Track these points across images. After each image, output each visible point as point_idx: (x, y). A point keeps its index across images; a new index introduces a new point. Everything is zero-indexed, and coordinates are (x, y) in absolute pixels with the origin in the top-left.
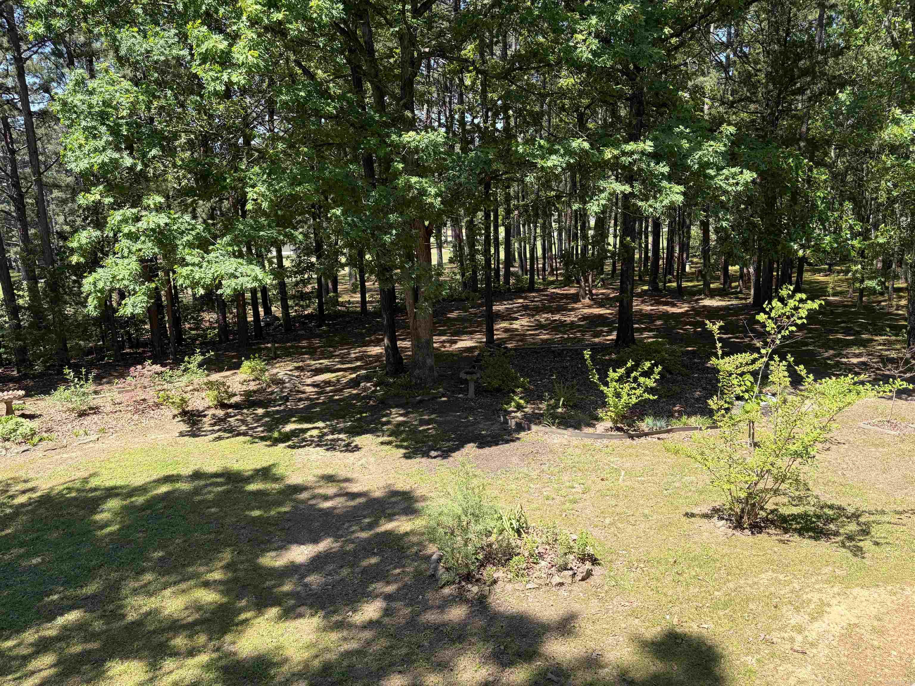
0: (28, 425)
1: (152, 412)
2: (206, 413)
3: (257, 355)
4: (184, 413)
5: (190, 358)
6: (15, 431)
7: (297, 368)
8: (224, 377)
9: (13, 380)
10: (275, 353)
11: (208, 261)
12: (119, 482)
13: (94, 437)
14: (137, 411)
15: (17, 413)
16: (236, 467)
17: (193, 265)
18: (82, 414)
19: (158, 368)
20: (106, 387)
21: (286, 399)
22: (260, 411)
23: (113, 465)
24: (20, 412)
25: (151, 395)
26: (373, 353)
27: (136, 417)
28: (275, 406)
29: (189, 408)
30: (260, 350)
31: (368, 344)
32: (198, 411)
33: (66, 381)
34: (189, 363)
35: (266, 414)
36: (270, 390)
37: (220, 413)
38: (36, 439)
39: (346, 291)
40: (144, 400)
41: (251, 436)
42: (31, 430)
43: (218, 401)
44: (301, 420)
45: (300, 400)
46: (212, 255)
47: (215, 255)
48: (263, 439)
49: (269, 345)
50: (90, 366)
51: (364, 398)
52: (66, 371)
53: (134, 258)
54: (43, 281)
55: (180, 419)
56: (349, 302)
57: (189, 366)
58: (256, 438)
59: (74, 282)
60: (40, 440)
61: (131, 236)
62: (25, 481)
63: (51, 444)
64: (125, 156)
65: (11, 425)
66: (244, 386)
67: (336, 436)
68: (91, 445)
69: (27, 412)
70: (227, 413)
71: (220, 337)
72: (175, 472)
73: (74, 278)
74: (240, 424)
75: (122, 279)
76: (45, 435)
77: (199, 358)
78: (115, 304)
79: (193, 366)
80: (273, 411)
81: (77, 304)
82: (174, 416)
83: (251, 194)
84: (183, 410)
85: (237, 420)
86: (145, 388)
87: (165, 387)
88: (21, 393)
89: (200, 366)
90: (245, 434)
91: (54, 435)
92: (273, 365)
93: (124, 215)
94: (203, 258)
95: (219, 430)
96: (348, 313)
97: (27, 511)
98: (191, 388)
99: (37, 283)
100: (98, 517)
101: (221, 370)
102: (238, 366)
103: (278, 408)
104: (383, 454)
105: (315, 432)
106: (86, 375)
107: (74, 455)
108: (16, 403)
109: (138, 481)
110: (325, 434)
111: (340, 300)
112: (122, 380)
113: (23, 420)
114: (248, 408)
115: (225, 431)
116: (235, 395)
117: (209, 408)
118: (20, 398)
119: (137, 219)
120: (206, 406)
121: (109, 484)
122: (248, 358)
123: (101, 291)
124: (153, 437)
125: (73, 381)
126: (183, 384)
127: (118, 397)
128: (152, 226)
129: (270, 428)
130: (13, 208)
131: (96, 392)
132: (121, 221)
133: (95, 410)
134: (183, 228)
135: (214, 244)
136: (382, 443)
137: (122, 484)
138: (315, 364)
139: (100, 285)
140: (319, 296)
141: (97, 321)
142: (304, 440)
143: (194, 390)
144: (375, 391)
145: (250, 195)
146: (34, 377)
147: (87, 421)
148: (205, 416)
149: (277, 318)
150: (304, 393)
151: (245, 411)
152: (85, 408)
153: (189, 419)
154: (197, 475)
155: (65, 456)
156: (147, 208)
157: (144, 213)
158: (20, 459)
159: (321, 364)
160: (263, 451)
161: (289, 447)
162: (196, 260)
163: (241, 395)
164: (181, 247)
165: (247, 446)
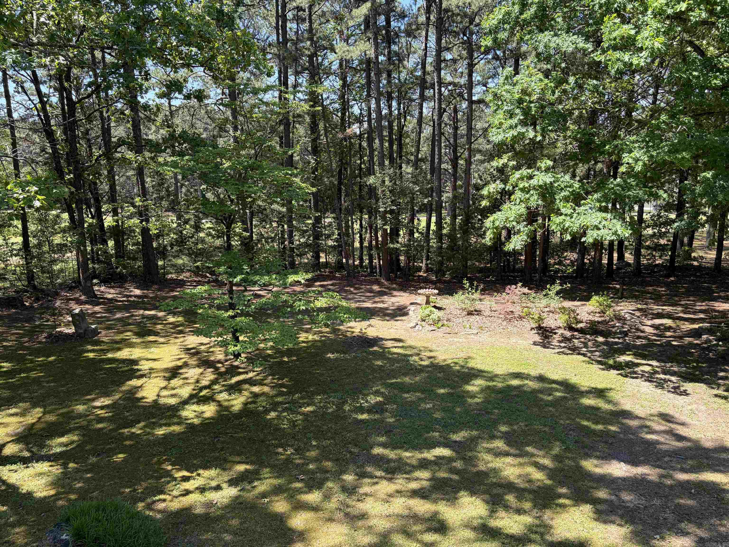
0: (437, 314)
1: (516, 322)
2: (556, 331)
3: (605, 293)
4: (540, 328)
5: (551, 286)
6: (429, 316)
7: (639, 310)
8: (575, 306)
9: (432, 282)
10: (622, 294)
11: (578, 213)
12: (487, 368)
13: (475, 332)
14: (506, 319)
15: (432, 304)
16: (574, 380)
17: (566, 215)
18: (470, 313)
19: (526, 290)
20: (487, 297)
21: (626, 334)
22: (601, 339)
23: (484, 354)
24: (433, 304)
25: (517, 309)
26: (721, 309)
27: (505, 323)
28: (614, 338)
29: (544, 325)
30: (609, 289)
31: (715, 299)
32: (551, 328)
33: (463, 288)
34: (550, 290)
35: (606, 343)
36: (612, 323)
37: (568, 334)
38: (440, 324)
39: (702, 248)
40: (512, 312)
41: (589, 358)
42: (438, 317)
43: (568, 324)
44: (636, 355)
45: (639, 337)
46: (582, 208)
47: (585, 208)
48: (599, 363)
49: (618, 286)
50: (479, 281)
51: (704, 348)
52: (465, 282)
53: (524, 205)
54: (460, 218)
55: (536, 331)
56: (702, 258)
57: (549, 293)
58: (593, 360)
59: (479, 220)
60: (442, 326)
61: (523, 190)
62: (431, 351)
63: (448, 330)
64: (530, 131)
65: (427, 312)
66: (591, 317)
67: (667, 377)
68: (472, 336)
69: (438, 305)
70: (573, 335)
71: (577, 273)
72: (526, 372)
73: (480, 217)
74: (582, 345)
75: (513, 221)
76: (445, 323)
77: (558, 288)
78: (503, 239)
79: (552, 293)
80: (612, 342)
81: (478, 236)
82: (532, 329)
83: (627, 158)
84: (539, 325)
85: (581, 342)
86: (514, 303)
87: (528, 305)
88: (436, 291)
89: (557, 293)
90: (584, 355)
91: (451, 324)
92: (617, 303)
93: (522, 174)
94: (574, 210)
95: (564, 347)
96: (699, 268)
97: (428, 371)
98: (548, 309)
99: (456, 219)
100: (469, 388)
101: (573, 300)
102: (587, 299)
103: (617, 340)
104: (716, 406)
105: (647, 369)
106: (477, 286)
107: (461, 340)
108: (432, 298)
109: (500, 370)
110: (656, 372)
111: (693, 255)
112: (499, 295)
113: (435, 310)
114: (591, 335)
115: (569, 349)
116: (582, 322)
117: (560, 327)
118: (434, 295)
119: (531, 177)
120: (558, 325)
121: (480, 367)
122: (597, 294)
123: (496, 228)
124: (514, 341)
125: (467, 289)
126: (542, 305)
127: (495, 306)
128: (541, 183)
129: (606, 355)
130: (450, 167)
131: (481, 300)
132: (519, 179)
133: (478, 312)
134: (562, 186)
135: (585, 199)
136: (716, 396)
137: (489, 369)
138: (657, 308)
139: (497, 223)
140: (673, 249)
141: (489, 249)
142: (635, 373)
143: (550, 311)
144: (718, 345)
145: (625, 160)
146: (445, 282)
147: (472, 319)
148: (555, 333)
149: (629, 264)
150: (643, 332)
151: (588, 336)
152: (473, 309)
153: (543, 334)
154: (541, 378)
155: (455, 339)
156: (539, 169)
157: (536, 173)
158: (430, 335)
159: (662, 309)
160: (598, 373)
161: (621, 374)
162: (569, 211)
163: (587, 323)
164: (558, 201)
165: (585, 365)
